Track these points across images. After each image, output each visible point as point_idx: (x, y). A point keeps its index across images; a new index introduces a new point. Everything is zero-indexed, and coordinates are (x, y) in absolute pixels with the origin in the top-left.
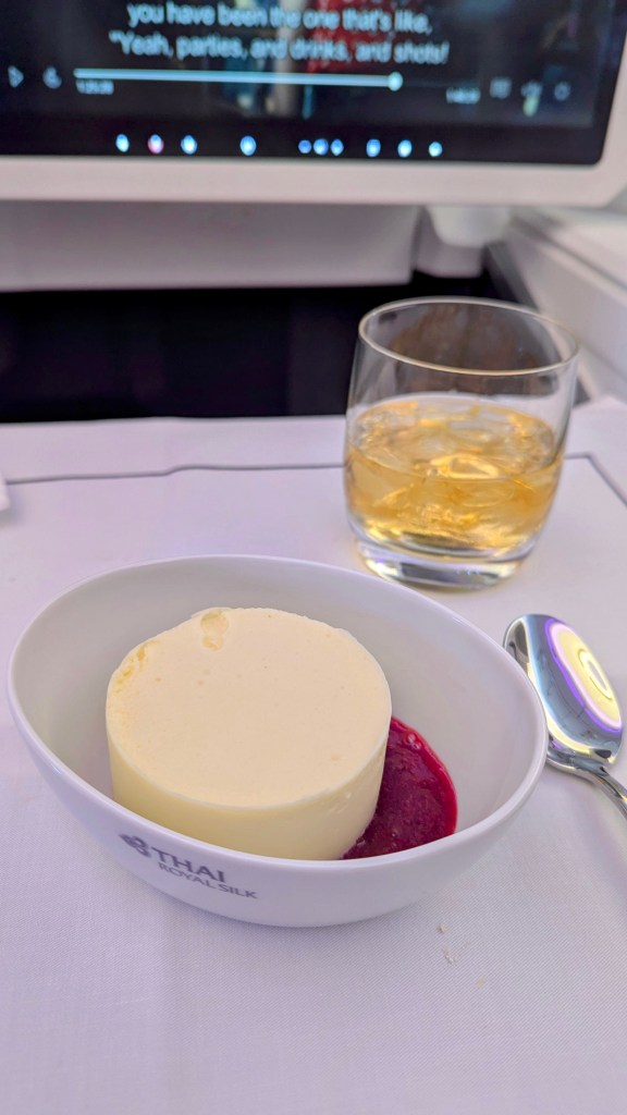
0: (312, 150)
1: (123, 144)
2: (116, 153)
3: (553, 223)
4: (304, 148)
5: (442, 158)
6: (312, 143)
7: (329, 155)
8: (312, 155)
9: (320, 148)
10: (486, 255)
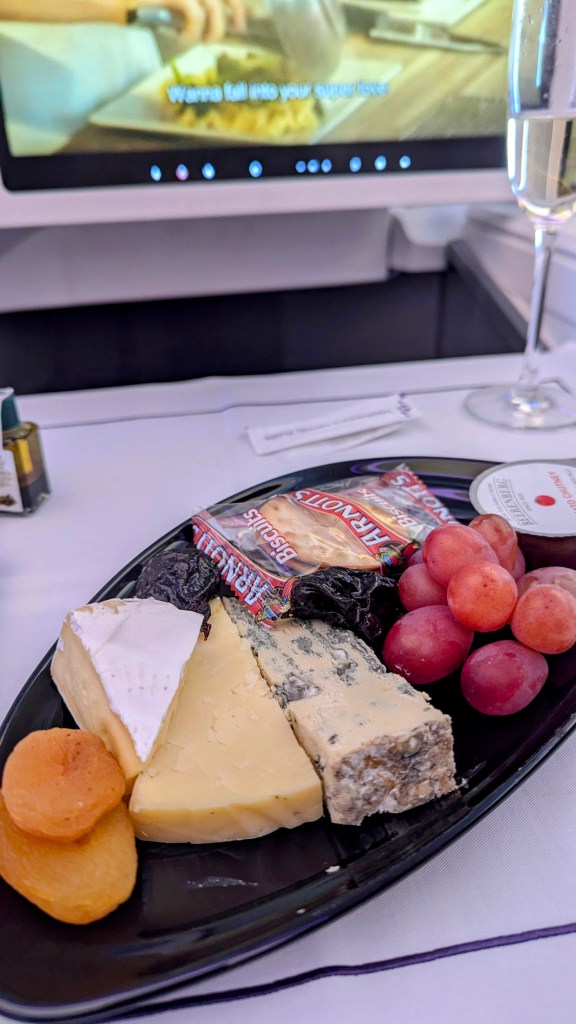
0: (307, 170)
1: (156, 174)
2: (149, 181)
3: (504, 217)
4: (300, 167)
5: (410, 170)
6: (307, 163)
7: (320, 173)
8: (307, 173)
9: (313, 168)
10: (450, 251)
